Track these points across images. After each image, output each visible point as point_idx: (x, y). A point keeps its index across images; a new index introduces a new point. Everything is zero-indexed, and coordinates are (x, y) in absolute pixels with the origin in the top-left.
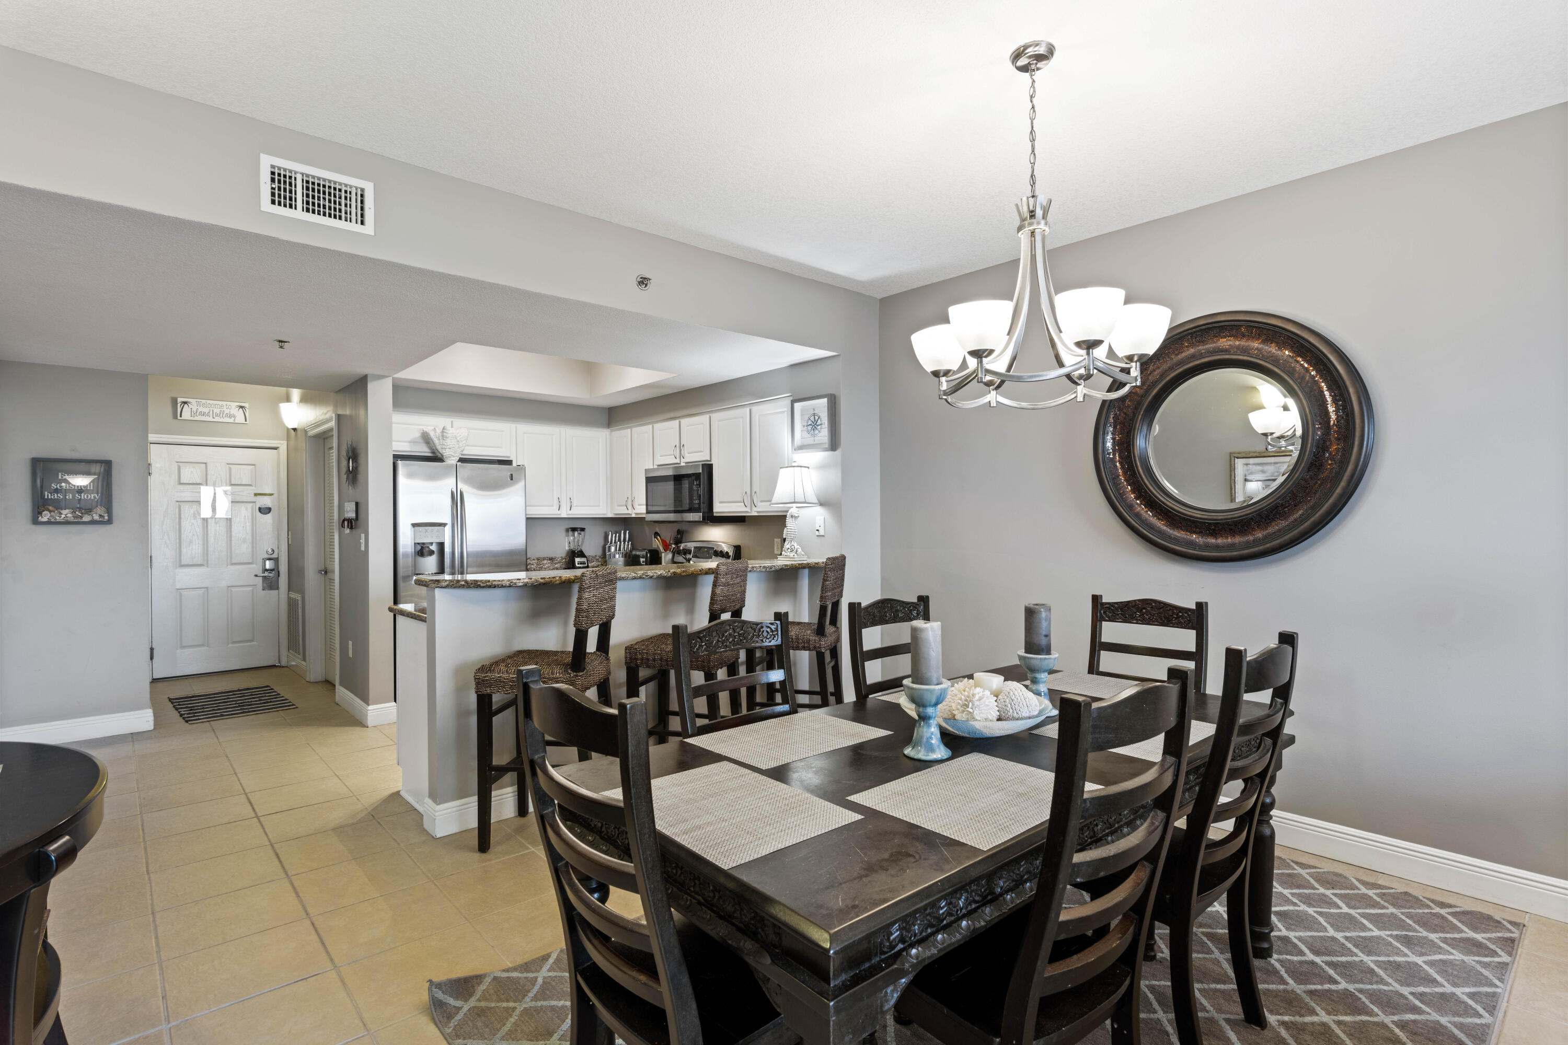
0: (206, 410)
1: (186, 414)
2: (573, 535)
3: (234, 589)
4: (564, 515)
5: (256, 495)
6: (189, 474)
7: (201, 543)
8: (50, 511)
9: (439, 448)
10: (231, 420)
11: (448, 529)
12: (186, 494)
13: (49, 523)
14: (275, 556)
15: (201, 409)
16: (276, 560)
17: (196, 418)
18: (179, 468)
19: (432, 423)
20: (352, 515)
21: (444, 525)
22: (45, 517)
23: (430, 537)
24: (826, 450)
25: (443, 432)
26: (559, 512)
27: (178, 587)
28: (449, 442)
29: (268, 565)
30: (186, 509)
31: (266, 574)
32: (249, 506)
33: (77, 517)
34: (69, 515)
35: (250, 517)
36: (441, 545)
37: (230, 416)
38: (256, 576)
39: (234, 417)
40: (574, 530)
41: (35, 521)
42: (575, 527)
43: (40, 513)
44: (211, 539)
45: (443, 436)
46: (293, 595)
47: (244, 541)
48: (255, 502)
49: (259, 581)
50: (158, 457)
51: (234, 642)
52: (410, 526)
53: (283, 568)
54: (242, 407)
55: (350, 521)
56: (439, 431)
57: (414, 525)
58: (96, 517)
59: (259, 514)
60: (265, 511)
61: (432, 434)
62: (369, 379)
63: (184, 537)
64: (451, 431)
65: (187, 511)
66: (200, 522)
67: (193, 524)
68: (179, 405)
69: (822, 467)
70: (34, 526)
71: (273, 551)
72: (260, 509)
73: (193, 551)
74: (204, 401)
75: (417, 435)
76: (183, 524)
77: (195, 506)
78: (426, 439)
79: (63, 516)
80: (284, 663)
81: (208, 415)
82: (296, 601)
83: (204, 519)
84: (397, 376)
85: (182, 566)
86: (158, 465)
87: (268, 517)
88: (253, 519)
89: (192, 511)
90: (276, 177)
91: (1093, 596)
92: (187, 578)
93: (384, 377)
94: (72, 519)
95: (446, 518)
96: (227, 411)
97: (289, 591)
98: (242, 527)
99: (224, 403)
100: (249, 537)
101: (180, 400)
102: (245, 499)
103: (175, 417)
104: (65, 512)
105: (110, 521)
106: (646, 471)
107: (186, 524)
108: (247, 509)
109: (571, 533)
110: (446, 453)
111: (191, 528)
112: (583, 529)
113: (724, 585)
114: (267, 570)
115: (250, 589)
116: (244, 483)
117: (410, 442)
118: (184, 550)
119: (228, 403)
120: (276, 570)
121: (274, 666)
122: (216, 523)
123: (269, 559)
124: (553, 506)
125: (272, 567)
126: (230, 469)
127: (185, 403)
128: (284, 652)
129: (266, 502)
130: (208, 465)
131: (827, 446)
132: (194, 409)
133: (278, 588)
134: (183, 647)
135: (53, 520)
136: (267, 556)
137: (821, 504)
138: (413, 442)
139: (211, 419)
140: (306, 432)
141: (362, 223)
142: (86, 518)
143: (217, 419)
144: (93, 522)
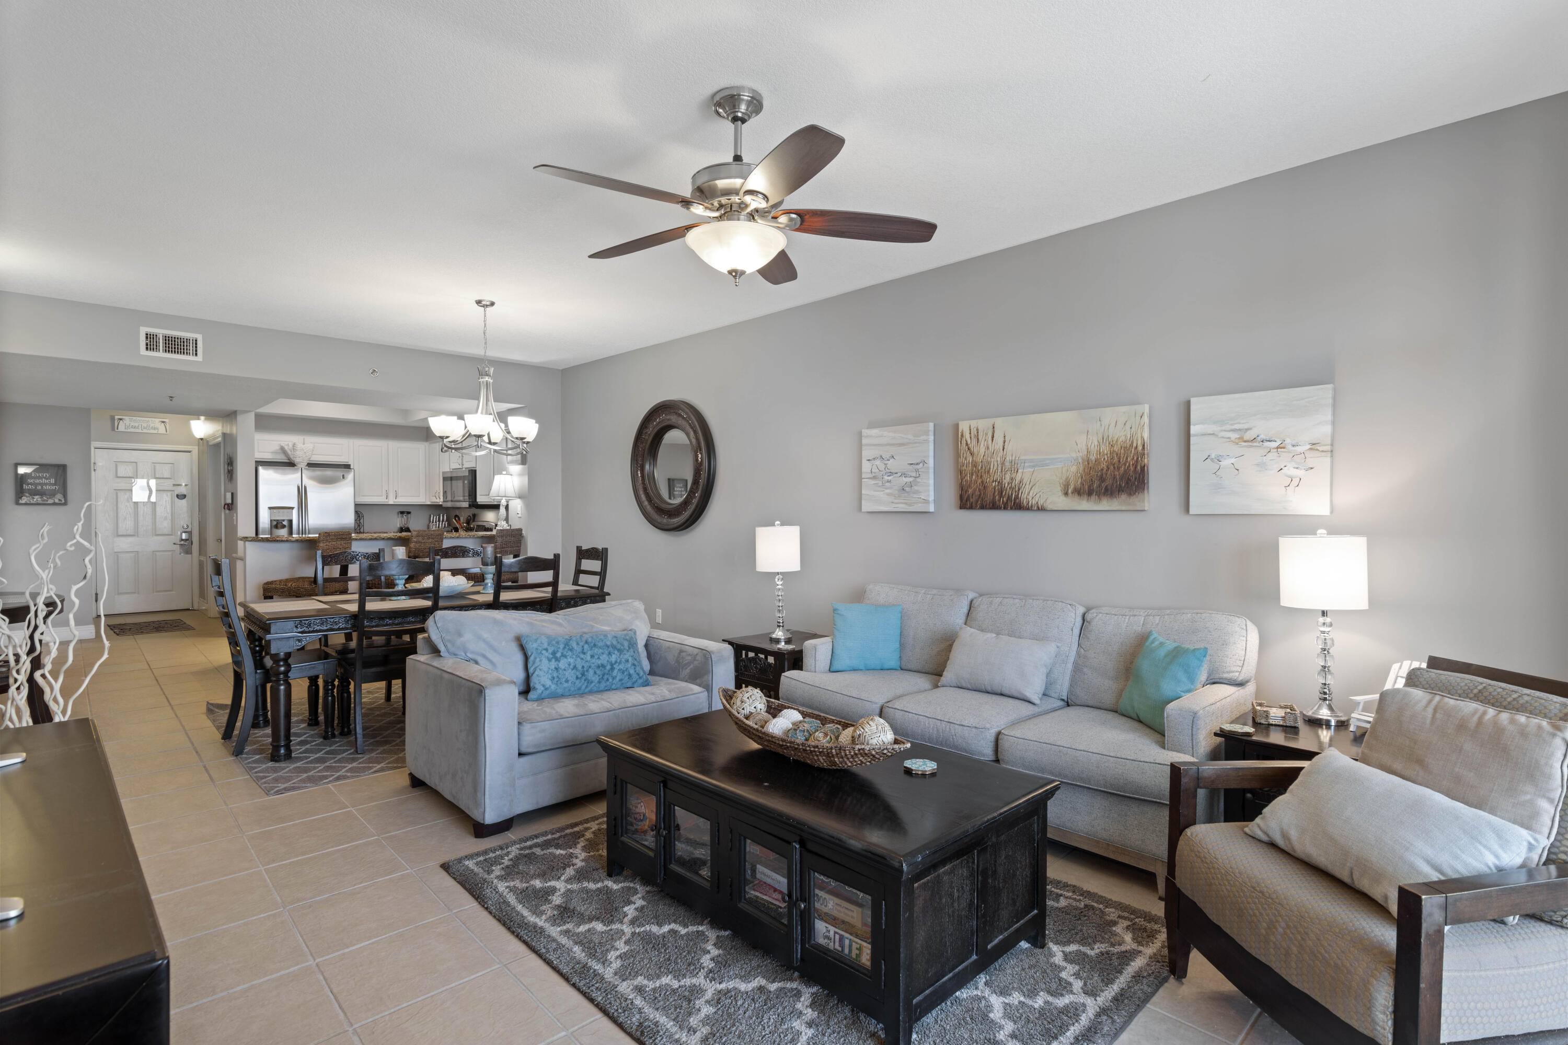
0: (137, 425)
1: (122, 427)
2: (402, 517)
3: (158, 554)
4: (391, 502)
5: (174, 485)
6: (123, 470)
7: (133, 519)
8: (27, 497)
9: (291, 457)
10: (155, 432)
11: (295, 512)
12: (122, 485)
13: (26, 504)
14: (189, 530)
15: (132, 424)
16: (190, 533)
17: (129, 430)
18: (116, 466)
19: (287, 440)
20: (229, 501)
21: (292, 508)
22: (24, 500)
23: (279, 516)
24: (520, 464)
25: (293, 446)
26: (387, 500)
27: (116, 551)
28: (298, 453)
29: (184, 536)
30: (121, 494)
31: (182, 543)
32: (169, 494)
33: (44, 500)
34: (39, 499)
35: (170, 502)
36: (291, 522)
37: (155, 429)
38: (174, 544)
39: (158, 429)
40: (402, 513)
41: (17, 503)
42: (405, 511)
43: (21, 498)
44: (141, 518)
45: (293, 449)
46: (202, 558)
47: (166, 518)
48: (173, 491)
49: (177, 548)
50: (101, 459)
51: (157, 591)
52: (267, 508)
53: (195, 539)
54: (163, 422)
55: (228, 505)
56: (291, 446)
57: (270, 508)
58: (57, 501)
59: (176, 499)
60: (181, 497)
61: (286, 448)
62: (238, 413)
63: (120, 515)
64: (300, 446)
65: (123, 497)
66: (132, 505)
67: (126, 506)
68: (116, 421)
69: (521, 475)
70: (17, 506)
71: (188, 526)
72: (177, 496)
73: (127, 525)
74: (134, 418)
75: (277, 448)
76: (120, 505)
77: (128, 494)
78: (283, 450)
79: (35, 500)
80: (195, 608)
81: (138, 428)
82: (203, 561)
83: (135, 502)
84: (257, 411)
85: (119, 536)
86: (100, 464)
87: (184, 502)
88: (172, 503)
89: (126, 497)
90: (149, 336)
91: (577, 547)
92: (123, 544)
93: (249, 411)
94: (41, 502)
95: (294, 503)
96: (152, 425)
97: (200, 555)
98: (164, 510)
99: (150, 419)
100: (169, 516)
101: (117, 417)
102: (166, 488)
103: (113, 429)
104: (36, 497)
105: (65, 504)
106: (443, 473)
107: (122, 506)
108: (167, 495)
109: (400, 515)
110: (297, 460)
111: (125, 509)
112: (409, 513)
113: (416, 542)
114: (182, 540)
115: (170, 553)
116: (165, 477)
117: (272, 453)
118: (120, 525)
119: (153, 419)
120: (189, 540)
121: (188, 610)
122: (144, 506)
123: (185, 532)
124: (382, 496)
125: (187, 538)
126: (155, 466)
127: (121, 419)
128: (196, 599)
129: (182, 490)
130: (138, 463)
131: (520, 462)
132: (128, 424)
133: (191, 553)
134: (119, 594)
135: (28, 502)
136: (184, 530)
137: (519, 498)
138: (274, 452)
139: (140, 431)
140: (208, 442)
141: (196, 354)
142: (50, 501)
143: (145, 431)
144: (54, 504)
